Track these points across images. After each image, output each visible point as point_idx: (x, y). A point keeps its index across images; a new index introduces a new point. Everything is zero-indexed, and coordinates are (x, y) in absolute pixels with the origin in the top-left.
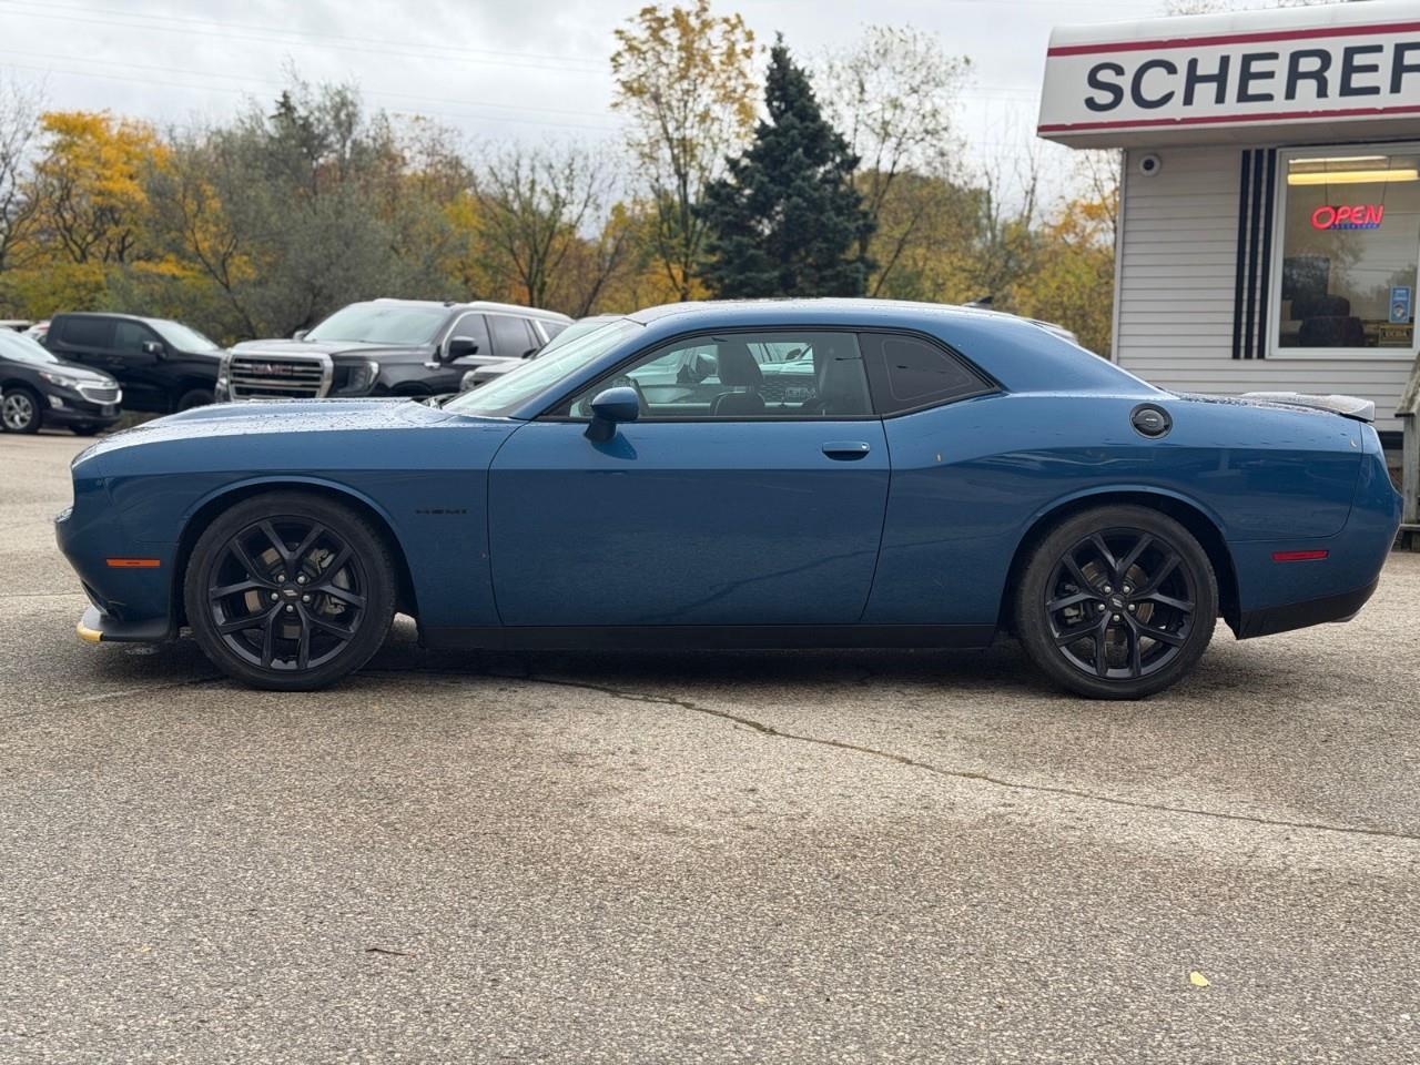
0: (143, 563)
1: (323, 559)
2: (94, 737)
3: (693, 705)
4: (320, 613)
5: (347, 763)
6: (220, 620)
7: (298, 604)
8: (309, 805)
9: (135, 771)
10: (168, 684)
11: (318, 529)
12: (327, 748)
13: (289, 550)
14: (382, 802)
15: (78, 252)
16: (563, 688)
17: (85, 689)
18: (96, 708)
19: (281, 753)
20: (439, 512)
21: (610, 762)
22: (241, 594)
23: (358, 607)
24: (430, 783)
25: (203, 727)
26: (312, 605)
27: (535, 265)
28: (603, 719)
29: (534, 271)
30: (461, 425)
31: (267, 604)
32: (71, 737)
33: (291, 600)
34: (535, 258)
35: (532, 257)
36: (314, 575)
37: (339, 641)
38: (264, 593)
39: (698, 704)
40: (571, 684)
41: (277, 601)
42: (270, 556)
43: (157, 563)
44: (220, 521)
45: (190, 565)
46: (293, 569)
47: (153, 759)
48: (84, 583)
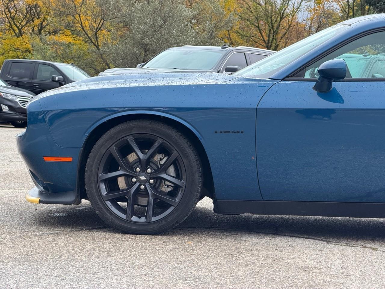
0: (63, 159)
1: (161, 159)
2: (37, 249)
3: (377, 249)
4: (159, 190)
5: (176, 265)
6: (104, 192)
7: (147, 184)
8: (156, 282)
9: (61, 264)
10: (75, 229)
11: (159, 142)
12: (165, 259)
13: (143, 154)
14: (198, 283)
15: (17, 31)
16: (297, 239)
17: (30, 229)
18: (36, 238)
19: (139, 260)
20: (228, 132)
21: (329, 271)
22: (115, 179)
23: (181, 187)
24: (225, 276)
25: (95, 248)
26: (155, 186)
27: (271, 35)
28: (323, 253)
29: (271, 39)
30: (241, 83)
31: (130, 185)
32: (25, 249)
33: (143, 183)
34: (272, 31)
35: (270, 30)
36: (156, 168)
37: (169, 206)
38: (128, 178)
39: (380, 248)
40: (303, 238)
41: (135, 183)
42: (132, 157)
43: (70, 160)
44: (105, 136)
45: (88, 161)
46: (145, 164)
47: (70, 260)
48: (30, 171)
